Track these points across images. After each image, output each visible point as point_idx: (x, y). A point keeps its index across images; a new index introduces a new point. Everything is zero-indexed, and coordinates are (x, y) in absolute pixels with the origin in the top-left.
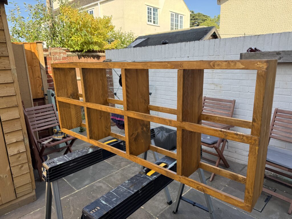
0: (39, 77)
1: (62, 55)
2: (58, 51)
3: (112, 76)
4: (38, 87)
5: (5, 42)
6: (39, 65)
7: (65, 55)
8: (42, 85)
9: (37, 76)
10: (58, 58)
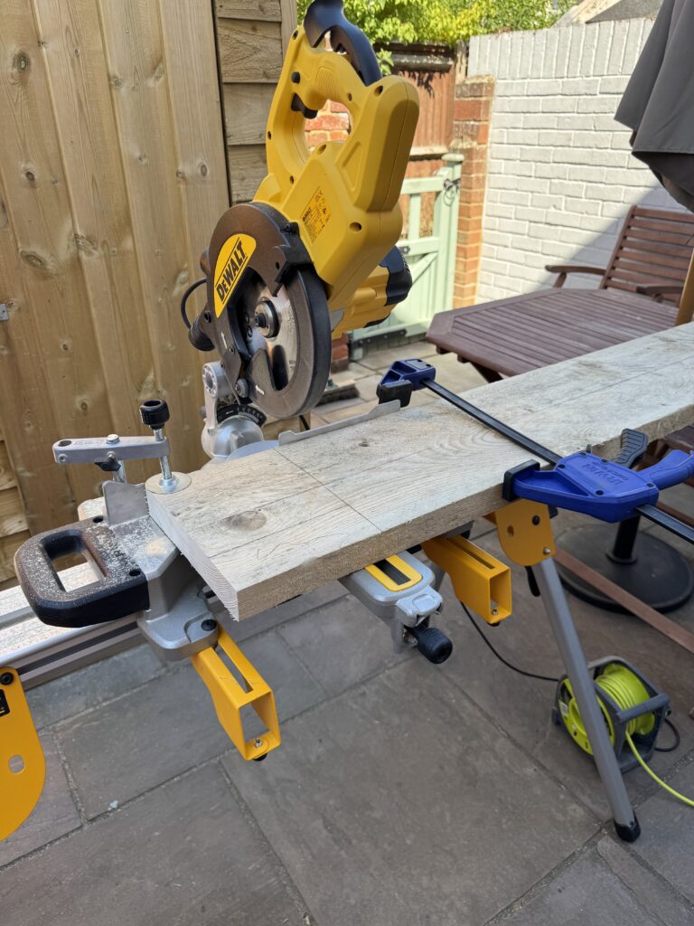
3: (486, 148)
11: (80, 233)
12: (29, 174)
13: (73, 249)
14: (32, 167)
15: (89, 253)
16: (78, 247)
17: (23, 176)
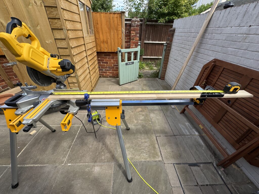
0: (120, 38)
1: (136, 23)
2: (135, 20)
3: (172, 43)
5: (56, 6)
6: (121, 30)
7: (138, 23)
8: (122, 44)
10: (133, 25)
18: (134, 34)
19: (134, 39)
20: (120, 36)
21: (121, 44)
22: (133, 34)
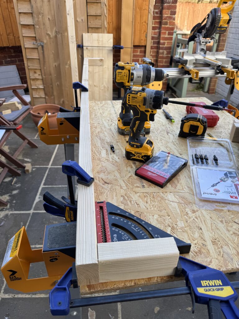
4: (142, 33)
6: (147, 9)
9: (144, 21)
11: (57, 30)
12: (49, 19)
13: (56, 34)
14: (50, 17)
15: (58, 35)
16: (57, 33)
17: (48, 19)
18: (169, 15)
19: (167, 22)
20: (144, 18)
21: (145, 31)
22: (166, 15)
